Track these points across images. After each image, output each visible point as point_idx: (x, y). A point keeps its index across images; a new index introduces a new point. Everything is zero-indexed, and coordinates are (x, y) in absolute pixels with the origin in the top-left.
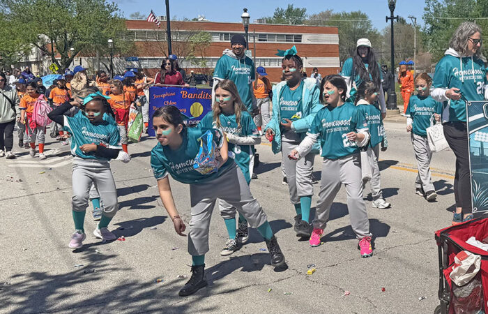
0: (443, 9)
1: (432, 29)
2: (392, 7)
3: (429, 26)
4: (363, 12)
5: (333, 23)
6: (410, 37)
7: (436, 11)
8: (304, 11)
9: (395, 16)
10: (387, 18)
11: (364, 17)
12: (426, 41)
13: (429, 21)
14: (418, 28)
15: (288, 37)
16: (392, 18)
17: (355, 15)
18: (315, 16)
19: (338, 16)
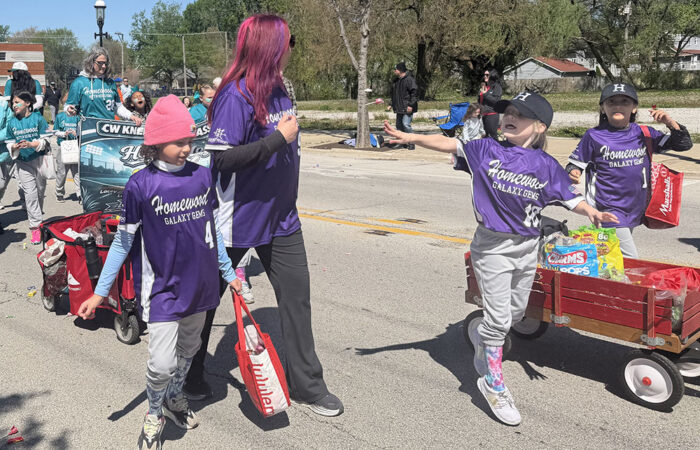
0: (151, 25)
1: (139, 45)
2: (101, 23)
3: (136, 42)
4: (68, 29)
5: (37, 40)
6: (117, 53)
7: (144, 27)
8: (7, 28)
9: (104, 32)
10: (96, 35)
11: (70, 34)
12: (133, 57)
13: (137, 37)
14: (125, 44)
16: (101, 34)
17: (60, 32)
18: (18, 34)
19: (43, 33)
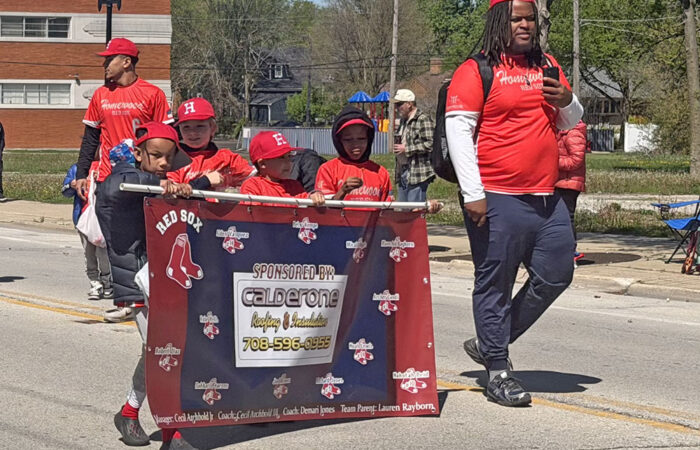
15: (33, 25)
